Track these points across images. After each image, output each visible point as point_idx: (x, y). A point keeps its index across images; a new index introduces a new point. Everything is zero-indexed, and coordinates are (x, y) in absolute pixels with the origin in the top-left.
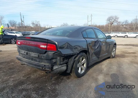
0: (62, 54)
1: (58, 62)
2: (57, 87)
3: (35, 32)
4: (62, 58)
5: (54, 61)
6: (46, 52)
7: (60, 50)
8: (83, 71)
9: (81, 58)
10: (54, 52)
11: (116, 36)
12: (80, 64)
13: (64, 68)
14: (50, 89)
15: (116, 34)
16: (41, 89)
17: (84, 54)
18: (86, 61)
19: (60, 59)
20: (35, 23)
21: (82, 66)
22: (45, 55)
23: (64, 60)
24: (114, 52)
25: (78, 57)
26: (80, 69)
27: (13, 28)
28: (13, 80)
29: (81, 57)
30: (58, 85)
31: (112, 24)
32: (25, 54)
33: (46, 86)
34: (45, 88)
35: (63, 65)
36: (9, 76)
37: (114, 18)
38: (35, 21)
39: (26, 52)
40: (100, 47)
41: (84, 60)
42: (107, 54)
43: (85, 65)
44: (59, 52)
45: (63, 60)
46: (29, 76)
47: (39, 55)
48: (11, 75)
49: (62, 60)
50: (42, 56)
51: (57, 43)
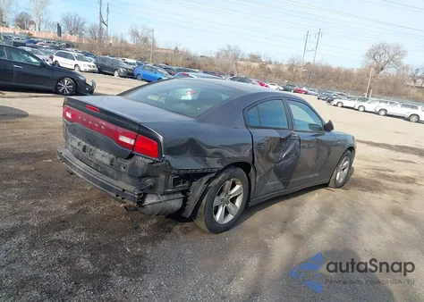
0: (172, 168)
1: (161, 189)
2: (148, 252)
3: (135, 61)
4: (171, 178)
5: (149, 181)
6: (131, 156)
7: (168, 158)
8: (230, 217)
9: (229, 183)
10: (151, 161)
11: (383, 113)
12: (222, 196)
13: (176, 204)
14: (129, 253)
15: (383, 106)
16: (107, 248)
17: (240, 171)
18: (242, 191)
19: (166, 181)
20: (140, 34)
21: (230, 205)
22: (128, 163)
23: (179, 183)
24: (345, 171)
25: (220, 178)
26: (221, 210)
27: (74, 39)
28: (40, 212)
29: (229, 179)
30: (153, 245)
31: (382, 69)
32: (81, 148)
33: (121, 243)
34: (117, 248)
35: (172, 197)
36: (32, 198)
37: (392, 52)
38: (142, 26)
39: (84, 143)
40: (296, 154)
41: (237, 187)
42: (317, 175)
43: (238, 203)
44: (164, 162)
45: (176, 182)
46: (85, 206)
47: (112, 161)
48: (39, 197)
49: (171, 182)
50: (120, 164)
51: (161, 138)
